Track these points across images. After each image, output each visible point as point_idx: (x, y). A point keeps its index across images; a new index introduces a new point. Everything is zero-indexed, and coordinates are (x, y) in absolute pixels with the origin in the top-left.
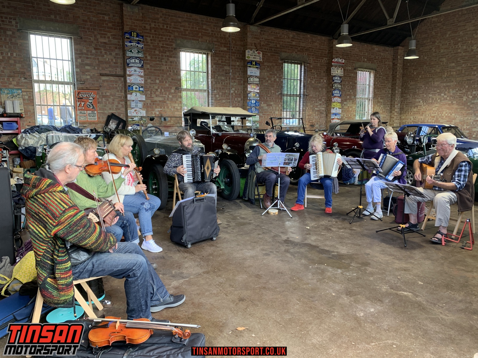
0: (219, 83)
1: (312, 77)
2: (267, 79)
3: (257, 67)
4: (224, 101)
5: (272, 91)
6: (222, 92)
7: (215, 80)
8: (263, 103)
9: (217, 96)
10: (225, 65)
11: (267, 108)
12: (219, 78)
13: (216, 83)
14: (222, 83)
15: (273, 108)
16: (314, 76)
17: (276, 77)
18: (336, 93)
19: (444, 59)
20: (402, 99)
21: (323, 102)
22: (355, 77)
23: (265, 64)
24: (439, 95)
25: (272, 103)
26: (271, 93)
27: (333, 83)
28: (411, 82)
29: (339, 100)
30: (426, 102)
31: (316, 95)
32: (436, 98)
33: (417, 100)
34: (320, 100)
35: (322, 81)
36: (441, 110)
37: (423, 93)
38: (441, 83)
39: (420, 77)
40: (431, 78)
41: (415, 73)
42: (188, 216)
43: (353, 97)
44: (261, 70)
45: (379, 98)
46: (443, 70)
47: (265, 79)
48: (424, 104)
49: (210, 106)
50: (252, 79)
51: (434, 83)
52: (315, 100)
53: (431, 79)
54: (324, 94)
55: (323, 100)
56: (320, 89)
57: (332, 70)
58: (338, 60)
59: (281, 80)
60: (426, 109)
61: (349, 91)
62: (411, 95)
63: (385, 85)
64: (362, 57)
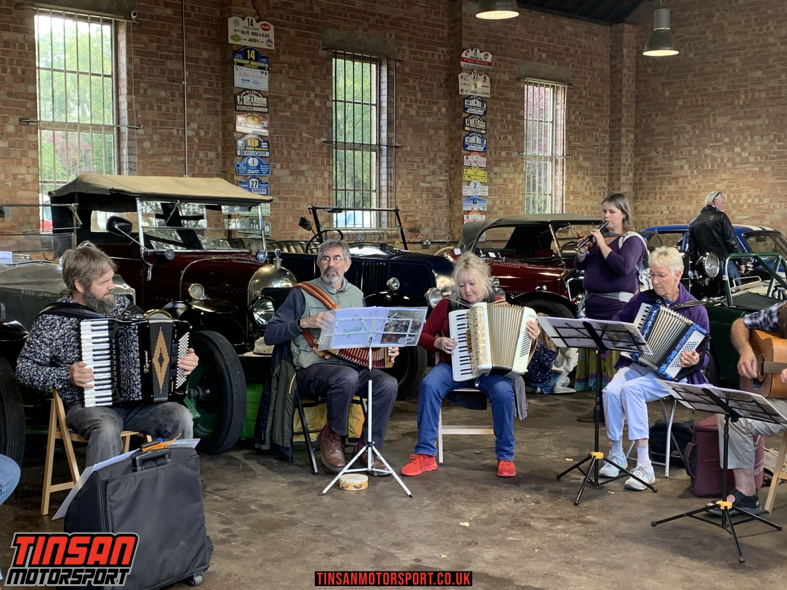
0: (151, 108)
1: (409, 98)
2: (289, 99)
3: (262, 65)
4: (166, 159)
5: (304, 135)
6: (161, 134)
7: (140, 99)
8: (278, 166)
9: (147, 144)
10: (169, 58)
11: (290, 179)
12: (150, 92)
13: (143, 108)
14: (159, 108)
15: (307, 181)
16: (415, 95)
17: (312, 95)
18: (474, 142)
19: (737, 60)
20: (638, 160)
21: (440, 167)
22: (519, 102)
23: (282, 58)
24: (728, 150)
25: (304, 167)
26: (301, 139)
27: (464, 115)
28: (657, 115)
29: (482, 161)
30: (697, 167)
31: (421, 148)
32: (722, 159)
33: (676, 163)
34: (433, 161)
35: (435, 109)
36: (735, 189)
37: (690, 145)
38: (731, 119)
39: (680, 103)
40: (708, 105)
41: (667, 94)
42: (118, 512)
43: (515, 154)
44: (273, 74)
45: (581, 158)
46: (734, 87)
47: (282, 99)
48: (692, 172)
49: (125, 172)
50: (246, 99)
51: (715, 120)
52: (418, 159)
53: (707, 109)
54: (443, 144)
55: (440, 162)
56: (431, 132)
57: (461, 81)
58: (476, 54)
59: (328, 104)
60: (700, 187)
61: (505, 138)
62: (659, 149)
63: (594, 124)
64: (536, 50)
